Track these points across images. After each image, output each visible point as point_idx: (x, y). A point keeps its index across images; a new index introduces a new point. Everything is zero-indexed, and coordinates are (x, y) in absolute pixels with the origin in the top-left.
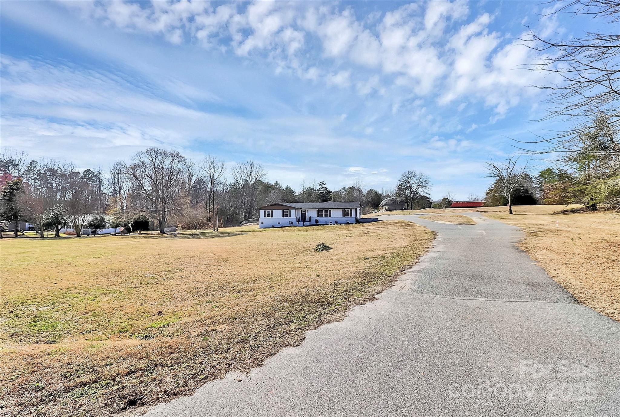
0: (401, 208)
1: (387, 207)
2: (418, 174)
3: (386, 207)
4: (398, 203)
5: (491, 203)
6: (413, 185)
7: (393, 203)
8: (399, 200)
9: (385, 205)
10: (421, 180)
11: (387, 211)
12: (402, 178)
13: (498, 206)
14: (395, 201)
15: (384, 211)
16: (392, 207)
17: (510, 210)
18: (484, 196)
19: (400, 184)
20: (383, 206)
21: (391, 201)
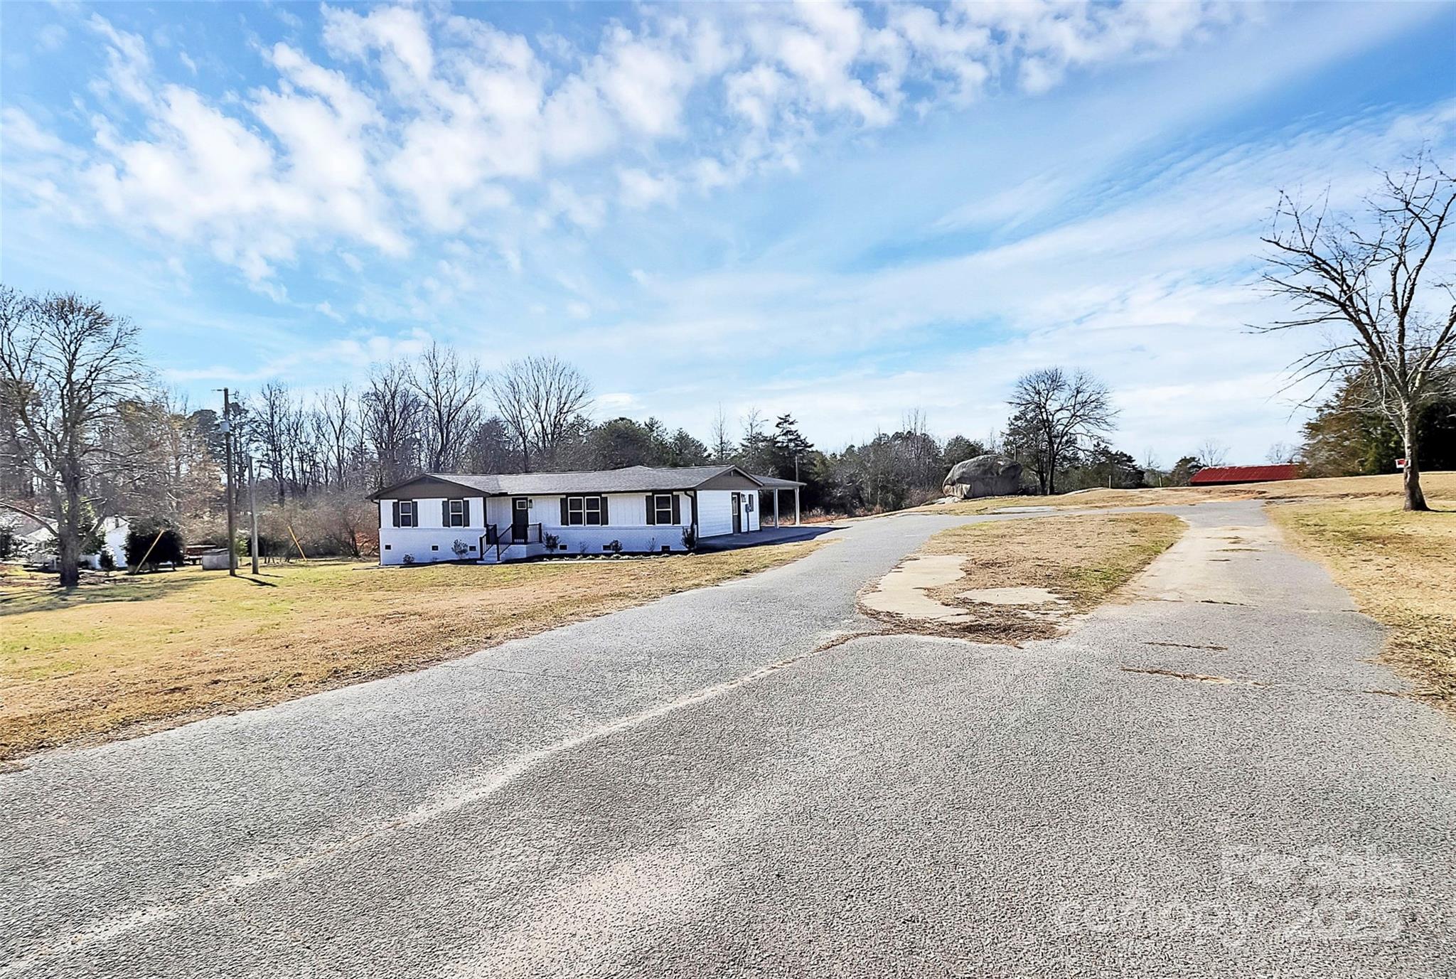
0: (1008, 489)
1: (966, 487)
2: (1070, 379)
3: (964, 486)
4: (998, 474)
5: (1328, 463)
6: (1058, 415)
7: (985, 472)
8: (1002, 463)
9: (961, 480)
10: (1080, 398)
11: (966, 498)
12: (1017, 394)
13: (1358, 474)
14: (991, 467)
15: (957, 499)
16: (980, 487)
17: (1413, 487)
18: (1301, 441)
19: (1018, 414)
20: (953, 484)
21: (979, 466)
